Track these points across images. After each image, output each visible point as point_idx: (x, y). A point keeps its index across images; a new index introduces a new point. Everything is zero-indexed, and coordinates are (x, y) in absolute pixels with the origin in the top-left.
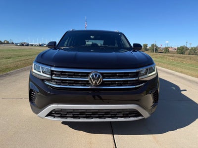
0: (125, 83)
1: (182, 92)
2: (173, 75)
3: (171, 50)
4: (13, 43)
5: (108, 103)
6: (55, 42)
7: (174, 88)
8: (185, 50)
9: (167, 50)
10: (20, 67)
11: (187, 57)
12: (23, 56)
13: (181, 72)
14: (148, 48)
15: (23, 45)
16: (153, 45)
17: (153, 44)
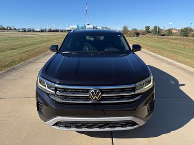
0: (122, 97)
1: (181, 88)
2: (174, 65)
3: (174, 32)
4: (15, 29)
5: (109, 116)
6: (57, 46)
7: (173, 82)
8: (188, 31)
9: (170, 32)
10: (25, 60)
11: (190, 39)
12: (26, 46)
13: (182, 62)
14: (150, 30)
15: (25, 31)
16: (155, 28)
17: (156, 26)
